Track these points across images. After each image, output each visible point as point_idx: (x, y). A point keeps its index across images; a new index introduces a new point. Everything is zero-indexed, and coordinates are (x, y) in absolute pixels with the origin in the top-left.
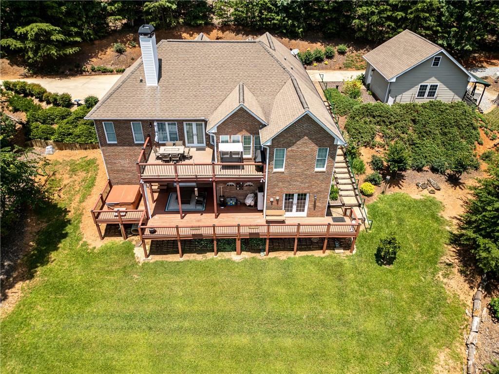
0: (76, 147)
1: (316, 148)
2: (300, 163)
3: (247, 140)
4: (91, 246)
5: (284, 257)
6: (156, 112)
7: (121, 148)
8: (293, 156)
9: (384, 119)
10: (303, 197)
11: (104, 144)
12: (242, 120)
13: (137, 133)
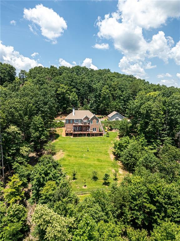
1: (96, 121)
3: (87, 121)
4: (64, 137)
5: (93, 137)
6: (74, 118)
7: (68, 124)
8: (93, 122)
9: (109, 123)
10: (95, 129)
11: (66, 123)
12: (87, 118)
13: (71, 121)
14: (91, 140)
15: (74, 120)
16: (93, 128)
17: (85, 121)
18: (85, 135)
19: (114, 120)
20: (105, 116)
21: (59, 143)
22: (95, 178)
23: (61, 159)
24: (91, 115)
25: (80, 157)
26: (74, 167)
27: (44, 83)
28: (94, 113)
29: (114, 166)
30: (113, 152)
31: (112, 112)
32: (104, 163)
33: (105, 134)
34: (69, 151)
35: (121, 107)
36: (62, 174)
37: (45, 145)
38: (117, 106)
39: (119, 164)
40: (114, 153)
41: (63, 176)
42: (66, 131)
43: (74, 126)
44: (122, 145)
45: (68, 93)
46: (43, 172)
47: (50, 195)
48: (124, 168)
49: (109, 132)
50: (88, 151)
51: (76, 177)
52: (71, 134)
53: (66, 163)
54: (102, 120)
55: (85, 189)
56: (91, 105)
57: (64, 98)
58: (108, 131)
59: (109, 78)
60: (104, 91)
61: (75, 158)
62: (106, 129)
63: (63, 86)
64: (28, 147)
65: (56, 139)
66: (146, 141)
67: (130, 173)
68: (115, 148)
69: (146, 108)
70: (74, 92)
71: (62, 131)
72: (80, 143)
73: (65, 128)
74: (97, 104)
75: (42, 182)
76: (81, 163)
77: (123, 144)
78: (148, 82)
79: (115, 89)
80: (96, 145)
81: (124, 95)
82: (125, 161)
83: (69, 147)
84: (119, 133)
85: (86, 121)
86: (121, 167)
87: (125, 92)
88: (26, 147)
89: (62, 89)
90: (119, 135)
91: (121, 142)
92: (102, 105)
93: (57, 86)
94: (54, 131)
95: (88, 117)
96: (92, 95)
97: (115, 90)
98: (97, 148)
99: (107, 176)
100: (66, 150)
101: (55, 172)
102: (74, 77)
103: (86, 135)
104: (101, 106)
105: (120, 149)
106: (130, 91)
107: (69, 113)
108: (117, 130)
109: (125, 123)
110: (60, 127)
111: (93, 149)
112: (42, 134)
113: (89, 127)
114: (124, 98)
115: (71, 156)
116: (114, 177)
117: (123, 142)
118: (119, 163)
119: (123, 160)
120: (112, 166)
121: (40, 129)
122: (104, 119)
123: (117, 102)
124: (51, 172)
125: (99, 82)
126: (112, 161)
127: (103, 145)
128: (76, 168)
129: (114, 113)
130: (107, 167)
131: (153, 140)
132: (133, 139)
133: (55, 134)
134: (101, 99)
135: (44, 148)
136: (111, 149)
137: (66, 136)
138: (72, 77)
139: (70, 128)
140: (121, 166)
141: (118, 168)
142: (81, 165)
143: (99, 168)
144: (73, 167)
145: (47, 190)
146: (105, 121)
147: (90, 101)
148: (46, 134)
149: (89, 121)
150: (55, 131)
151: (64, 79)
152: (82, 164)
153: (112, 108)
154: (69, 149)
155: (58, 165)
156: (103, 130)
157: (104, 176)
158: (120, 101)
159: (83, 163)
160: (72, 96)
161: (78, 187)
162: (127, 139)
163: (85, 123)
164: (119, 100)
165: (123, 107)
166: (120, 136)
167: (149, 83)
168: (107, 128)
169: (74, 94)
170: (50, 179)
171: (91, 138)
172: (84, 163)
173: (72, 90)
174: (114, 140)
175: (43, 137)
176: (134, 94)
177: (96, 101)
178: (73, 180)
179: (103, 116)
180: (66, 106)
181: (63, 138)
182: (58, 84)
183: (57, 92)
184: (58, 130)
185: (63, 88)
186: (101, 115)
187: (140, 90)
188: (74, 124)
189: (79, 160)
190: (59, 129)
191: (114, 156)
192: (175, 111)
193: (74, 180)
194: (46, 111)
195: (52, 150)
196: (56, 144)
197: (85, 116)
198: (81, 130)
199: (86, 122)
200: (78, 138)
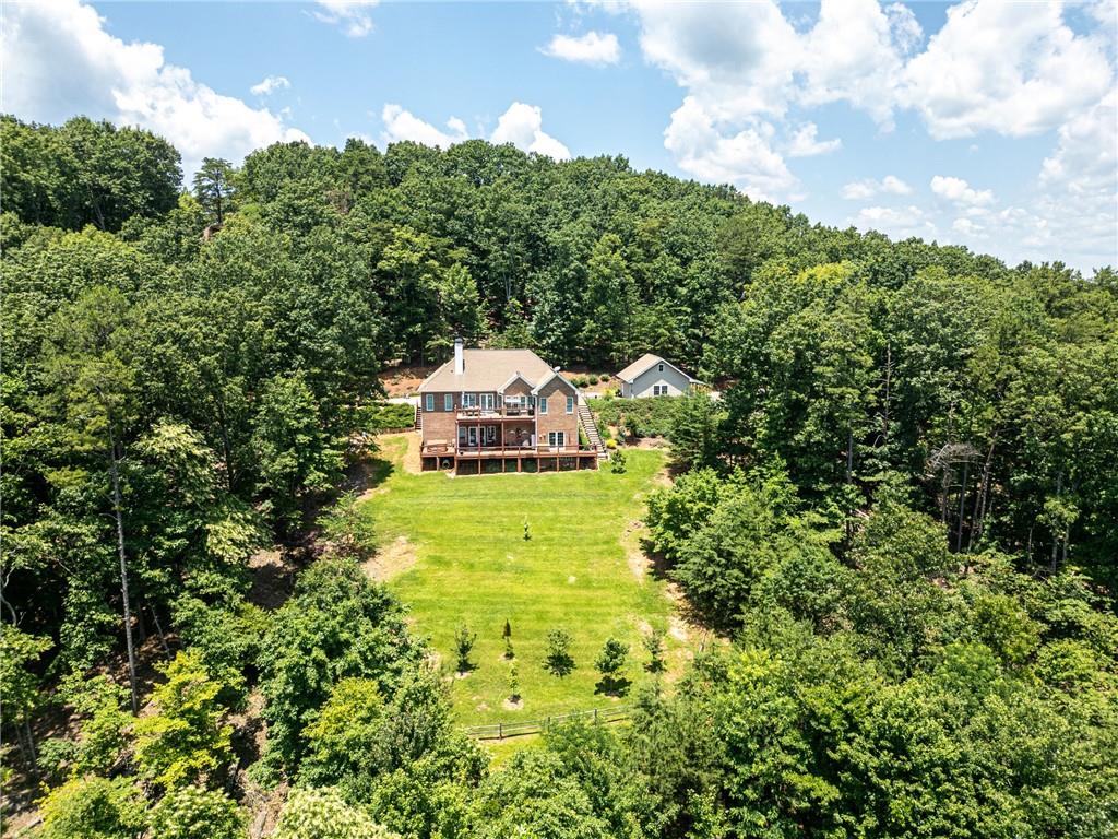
1: (566, 398)
2: (556, 408)
4: (415, 474)
5: (550, 473)
6: (463, 388)
7: (436, 414)
8: (552, 404)
9: (626, 408)
10: (561, 435)
11: (424, 411)
12: (520, 385)
13: (448, 401)
14: (541, 489)
15: (459, 394)
17: (514, 399)
18: (511, 464)
19: (648, 393)
20: (605, 375)
21: (393, 503)
22: (561, 663)
23: (403, 578)
24: (539, 373)
25: (488, 567)
26: (463, 615)
27: (317, 224)
28: (553, 363)
29: (648, 604)
30: (641, 540)
31: (637, 358)
32: (600, 593)
33: (603, 459)
34: (440, 541)
35: (679, 334)
36: (406, 648)
37: (326, 513)
38: (661, 330)
39: (668, 595)
40: (648, 547)
41: (411, 654)
42: (422, 449)
43: (462, 424)
44: (683, 507)
45: (431, 270)
46: (319, 637)
47: (353, 744)
48: (695, 616)
49: (625, 450)
50: (527, 538)
51: (472, 657)
52: (447, 462)
53: (424, 594)
54: (591, 395)
55: (513, 715)
56: (541, 323)
57: (412, 294)
58: (619, 447)
59: (624, 197)
60: (599, 258)
61: (468, 573)
62: (609, 436)
63: (406, 236)
64: (247, 521)
65: (374, 484)
66: (795, 488)
67: (720, 636)
68: (651, 523)
69: (795, 339)
70: (458, 265)
71: (407, 447)
72: (491, 502)
73: (420, 432)
74: (568, 318)
75: (313, 684)
76: (494, 595)
77: (688, 506)
78: (802, 220)
79: (653, 250)
80: (564, 512)
81: (694, 278)
82: (699, 583)
83: (438, 523)
84: (670, 455)
85: (519, 401)
86: (678, 608)
87: (695, 264)
88: (238, 521)
89: (404, 248)
90: (668, 465)
91: (677, 496)
92: (590, 324)
93: (378, 234)
94: (365, 445)
95: (529, 380)
96: (544, 278)
97: (650, 257)
98: (569, 521)
99: (614, 649)
100: (424, 534)
101: (373, 635)
102: (460, 195)
103: (519, 462)
104: (586, 327)
105: (676, 529)
106: (720, 261)
107: (435, 365)
108: (659, 439)
109: (696, 408)
110: (394, 429)
111: (551, 529)
112: (311, 459)
113: (531, 426)
114: (695, 290)
115: (448, 564)
116: (648, 658)
117: (688, 497)
118: (672, 594)
119: (689, 576)
120: (638, 605)
121: (302, 438)
122: (601, 391)
123: (660, 312)
124: (357, 635)
125: (576, 216)
126: (641, 581)
127: (598, 511)
128: (470, 619)
129: (649, 360)
130: (615, 610)
131: (824, 483)
132: (733, 482)
133: (372, 462)
134: (586, 296)
135: (321, 527)
136: (632, 528)
137: (424, 469)
138: (449, 194)
139: (442, 433)
140: (680, 603)
141: (665, 614)
142: (497, 603)
143: (577, 614)
144: (460, 611)
145: (339, 720)
146: (607, 398)
147: (537, 308)
148: (331, 463)
149: (531, 400)
150: (373, 447)
151: (411, 203)
152: (498, 599)
153: (637, 338)
154: (437, 532)
155: (387, 603)
156: (595, 440)
157: (603, 653)
158: (676, 305)
159: (505, 595)
160: (452, 285)
161: (484, 705)
162: (708, 482)
163: (513, 410)
164: (668, 303)
165: (688, 336)
166: (677, 469)
167: (806, 221)
169: (458, 272)
170: (353, 670)
171: (542, 477)
172: (511, 596)
173: (452, 254)
174: (650, 487)
175: (314, 476)
176: (741, 272)
177: (564, 307)
178: (458, 675)
179: (594, 376)
180: (424, 331)
181: (411, 477)
182: (386, 224)
183: (380, 265)
184: (388, 443)
185: (408, 246)
186: (588, 372)
187: (764, 256)
188: (460, 416)
189: (487, 583)
190: (389, 436)
191: (647, 562)
192: (926, 352)
193: (461, 671)
194: (328, 354)
195: (360, 538)
196: (377, 506)
197: (514, 377)
198: (497, 444)
199: (516, 405)
200: (479, 480)
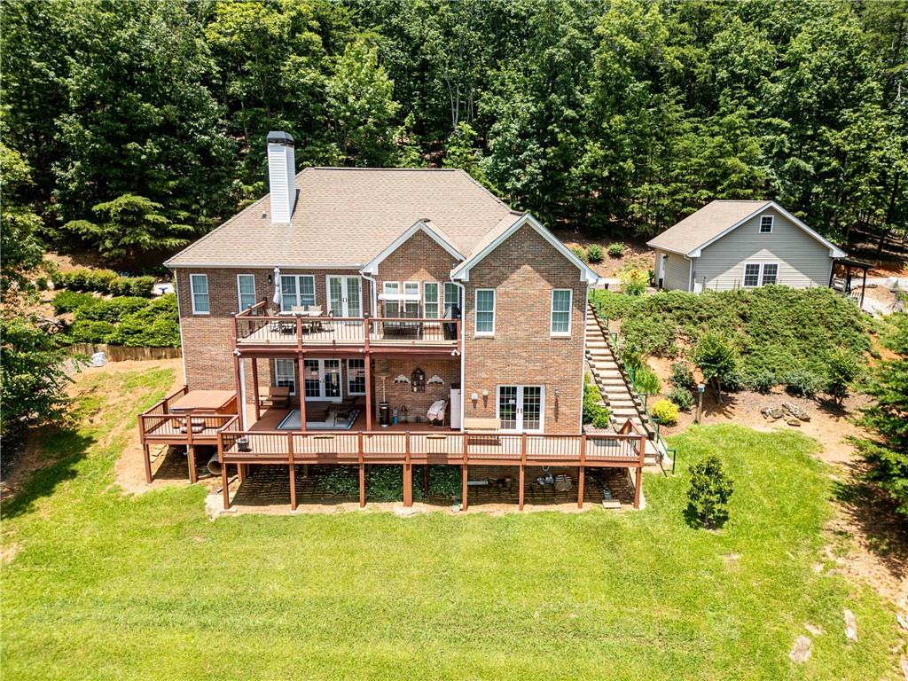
0: (144, 355)
1: (549, 289)
2: (522, 319)
3: (431, 292)
5: (497, 510)
6: (280, 258)
8: (507, 305)
10: (532, 393)
11: (188, 314)
12: (422, 254)
13: (246, 294)
15: (268, 275)
16: (508, 392)
17: (403, 292)
18: (382, 479)
58: (686, 421)
62: (653, 389)
85: (417, 296)
92: (593, 151)
95: (450, 240)
103: (407, 475)
104: (587, 158)
113: (450, 366)
122: (614, 275)
146: (631, 292)
149: (451, 293)
156: (620, 405)
163: (401, 325)
168: (659, 369)
171: (472, 519)
179: (595, 248)
197: (411, 231)
199: (413, 307)
